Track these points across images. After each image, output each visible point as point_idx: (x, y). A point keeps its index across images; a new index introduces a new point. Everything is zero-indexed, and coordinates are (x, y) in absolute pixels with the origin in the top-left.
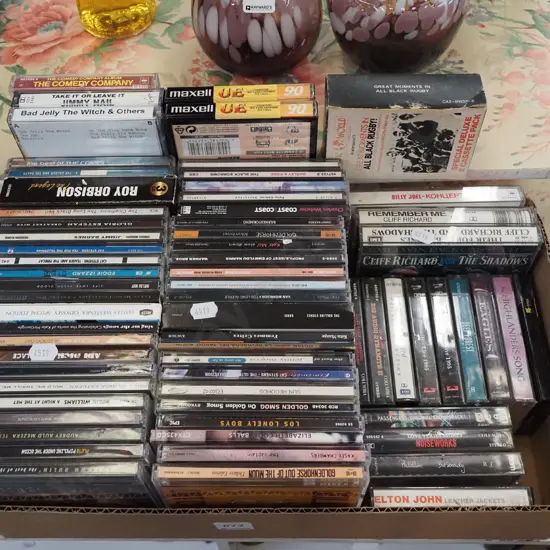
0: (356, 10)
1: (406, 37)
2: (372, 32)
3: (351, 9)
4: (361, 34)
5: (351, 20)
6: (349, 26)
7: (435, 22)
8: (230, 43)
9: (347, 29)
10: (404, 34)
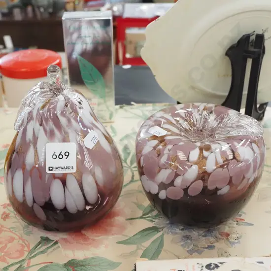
0: (169, 171)
1: (219, 193)
2: (186, 190)
3: (163, 171)
4: (175, 193)
5: (164, 181)
6: (163, 186)
7: (244, 177)
8: (34, 202)
9: (160, 189)
10: (217, 189)
